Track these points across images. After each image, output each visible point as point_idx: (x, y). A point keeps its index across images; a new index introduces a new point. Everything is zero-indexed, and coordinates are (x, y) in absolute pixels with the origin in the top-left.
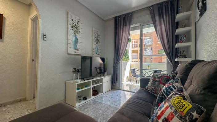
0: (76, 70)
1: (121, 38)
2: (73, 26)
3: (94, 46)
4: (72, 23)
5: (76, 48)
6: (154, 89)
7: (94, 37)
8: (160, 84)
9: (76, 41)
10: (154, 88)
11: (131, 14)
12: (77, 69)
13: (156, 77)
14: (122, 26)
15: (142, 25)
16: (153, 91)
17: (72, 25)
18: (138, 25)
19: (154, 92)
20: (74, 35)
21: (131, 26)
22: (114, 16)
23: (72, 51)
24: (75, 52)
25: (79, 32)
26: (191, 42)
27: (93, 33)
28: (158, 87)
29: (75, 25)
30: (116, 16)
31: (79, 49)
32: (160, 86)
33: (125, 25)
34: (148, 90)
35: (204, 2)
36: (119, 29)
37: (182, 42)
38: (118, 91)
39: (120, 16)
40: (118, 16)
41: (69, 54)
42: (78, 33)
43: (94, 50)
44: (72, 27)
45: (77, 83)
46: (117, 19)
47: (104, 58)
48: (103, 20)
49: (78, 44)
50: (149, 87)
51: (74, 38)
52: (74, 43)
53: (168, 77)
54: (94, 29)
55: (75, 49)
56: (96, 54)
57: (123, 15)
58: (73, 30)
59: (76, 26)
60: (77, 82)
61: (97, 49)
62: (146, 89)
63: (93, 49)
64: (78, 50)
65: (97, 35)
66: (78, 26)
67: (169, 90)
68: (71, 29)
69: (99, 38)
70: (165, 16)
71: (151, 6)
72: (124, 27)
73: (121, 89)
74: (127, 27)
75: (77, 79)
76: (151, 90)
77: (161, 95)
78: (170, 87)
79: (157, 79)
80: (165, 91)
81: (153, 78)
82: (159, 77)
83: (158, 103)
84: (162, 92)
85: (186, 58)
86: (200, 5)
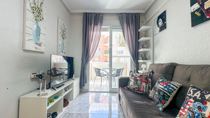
0: (37, 76)
1: (91, 37)
2: (34, 8)
3: (60, 42)
4: (32, 2)
5: (38, 42)
6: (137, 88)
7: (60, 31)
8: (142, 82)
9: (38, 32)
10: (137, 86)
11: (103, 15)
12: (38, 74)
13: (136, 76)
14: (93, 25)
15: (111, 28)
16: (135, 89)
17: (32, 5)
18: (109, 27)
19: (137, 90)
20: (36, 21)
21: (103, 27)
22: (84, 12)
23: (31, 46)
24: (36, 48)
25: (43, 19)
26: (151, 48)
27: (59, 25)
28: (140, 85)
29: (37, 6)
30: (87, 12)
31: (42, 45)
32: (142, 84)
33: (96, 24)
34: (131, 88)
35: (165, 23)
36: (90, 27)
37: (145, 48)
38: (88, 93)
39: (91, 13)
40: (89, 13)
41: (25, 51)
42: (41, 20)
43: (60, 48)
44: (32, 8)
45: (48, 97)
46: (88, 16)
47: (73, 58)
48: (69, 11)
49: (40, 37)
50: (132, 86)
51: (35, 27)
52: (35, 34)
53: (146, 75)
54: (60, 20)
55: (37, 44)
56: (62, 52)
57: (95, 13)
58: (33, 13)
59: (38, 8)
60: (46, 94)
61: (63, 46)
62: (128, 88)
63: (58, 45)
64: (40, 45)
65: (63, 28)
66: (42, 10)
67: (170, 88)
68: (31, 10)
69: (65, 33)
70: (131, 25)
71: (121, 13)
72: (95, 26)
73: (90, 91)
74: (99, 26)
75: (39, 89)
76: (134, 89)
77: (162, 93)
78: (169, 86)
79: (138, 78)
80: (166, 89)
81: (133, 78)
82: (139, 76)
83: (161, 101)
84: (161, 91)
85: (147, 60)
86: (160, 23)
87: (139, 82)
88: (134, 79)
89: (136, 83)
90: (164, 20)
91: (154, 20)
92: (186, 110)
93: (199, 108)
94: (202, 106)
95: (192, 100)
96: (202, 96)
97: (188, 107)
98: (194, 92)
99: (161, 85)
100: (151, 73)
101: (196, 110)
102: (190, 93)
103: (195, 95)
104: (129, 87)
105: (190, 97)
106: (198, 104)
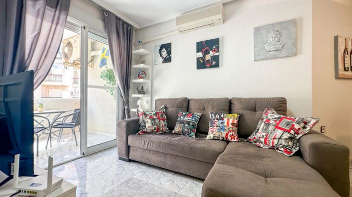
8: (160, 121)
10: (156, 127)
19: (156, 131)
26: (148, 80)
28: (159, 124)
34: (149, 131)
35: (170, 56)
37: (143, 78)
50: (150, 128)
62: (144, 132)
71: (107, 11)
76: (153, 130)
77: (191, 124)
78: (195, 116)
79: (154, 117)
80: (194, 119)
81: (148, 117)
82: (154, 114)
83: (192, 131)
84: (190, 122)
85: (144, 94)
86: (165, 54)
87: (157, 121)
88: (150, 119)
89: (155, 123)
90: (169, 53)
91: (155, 46)
92: (215, 127)
93: (222, 123)
94: (223, 121)
95: (216, 120)
96: (220, 116)
97: (215, 125)
98: (215, 115)
99: (187, 117)
100: (165, 110)
101: (221, 125)
102: (212, 117)
103: (216, 117)
104: (146, 130)
105: (214, 119)
106: (220, 121)
